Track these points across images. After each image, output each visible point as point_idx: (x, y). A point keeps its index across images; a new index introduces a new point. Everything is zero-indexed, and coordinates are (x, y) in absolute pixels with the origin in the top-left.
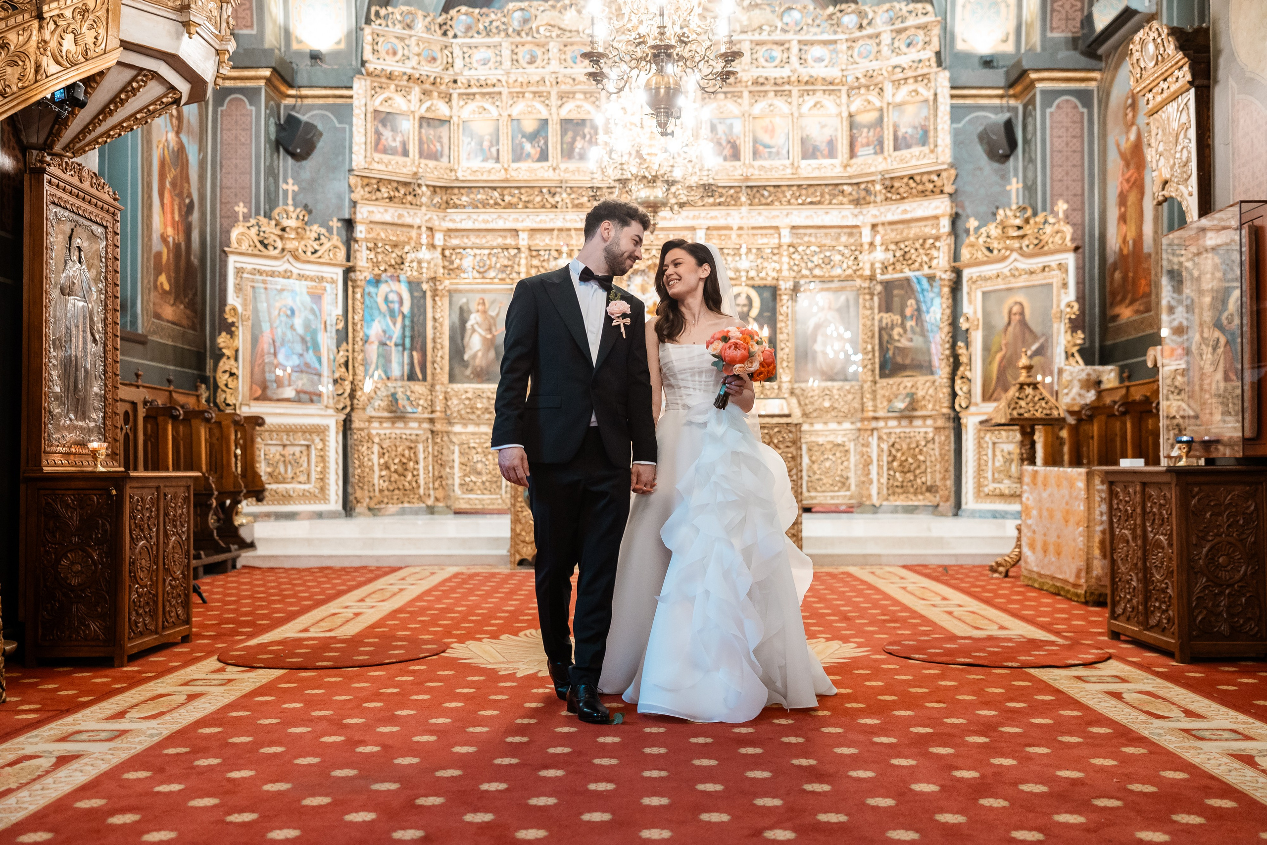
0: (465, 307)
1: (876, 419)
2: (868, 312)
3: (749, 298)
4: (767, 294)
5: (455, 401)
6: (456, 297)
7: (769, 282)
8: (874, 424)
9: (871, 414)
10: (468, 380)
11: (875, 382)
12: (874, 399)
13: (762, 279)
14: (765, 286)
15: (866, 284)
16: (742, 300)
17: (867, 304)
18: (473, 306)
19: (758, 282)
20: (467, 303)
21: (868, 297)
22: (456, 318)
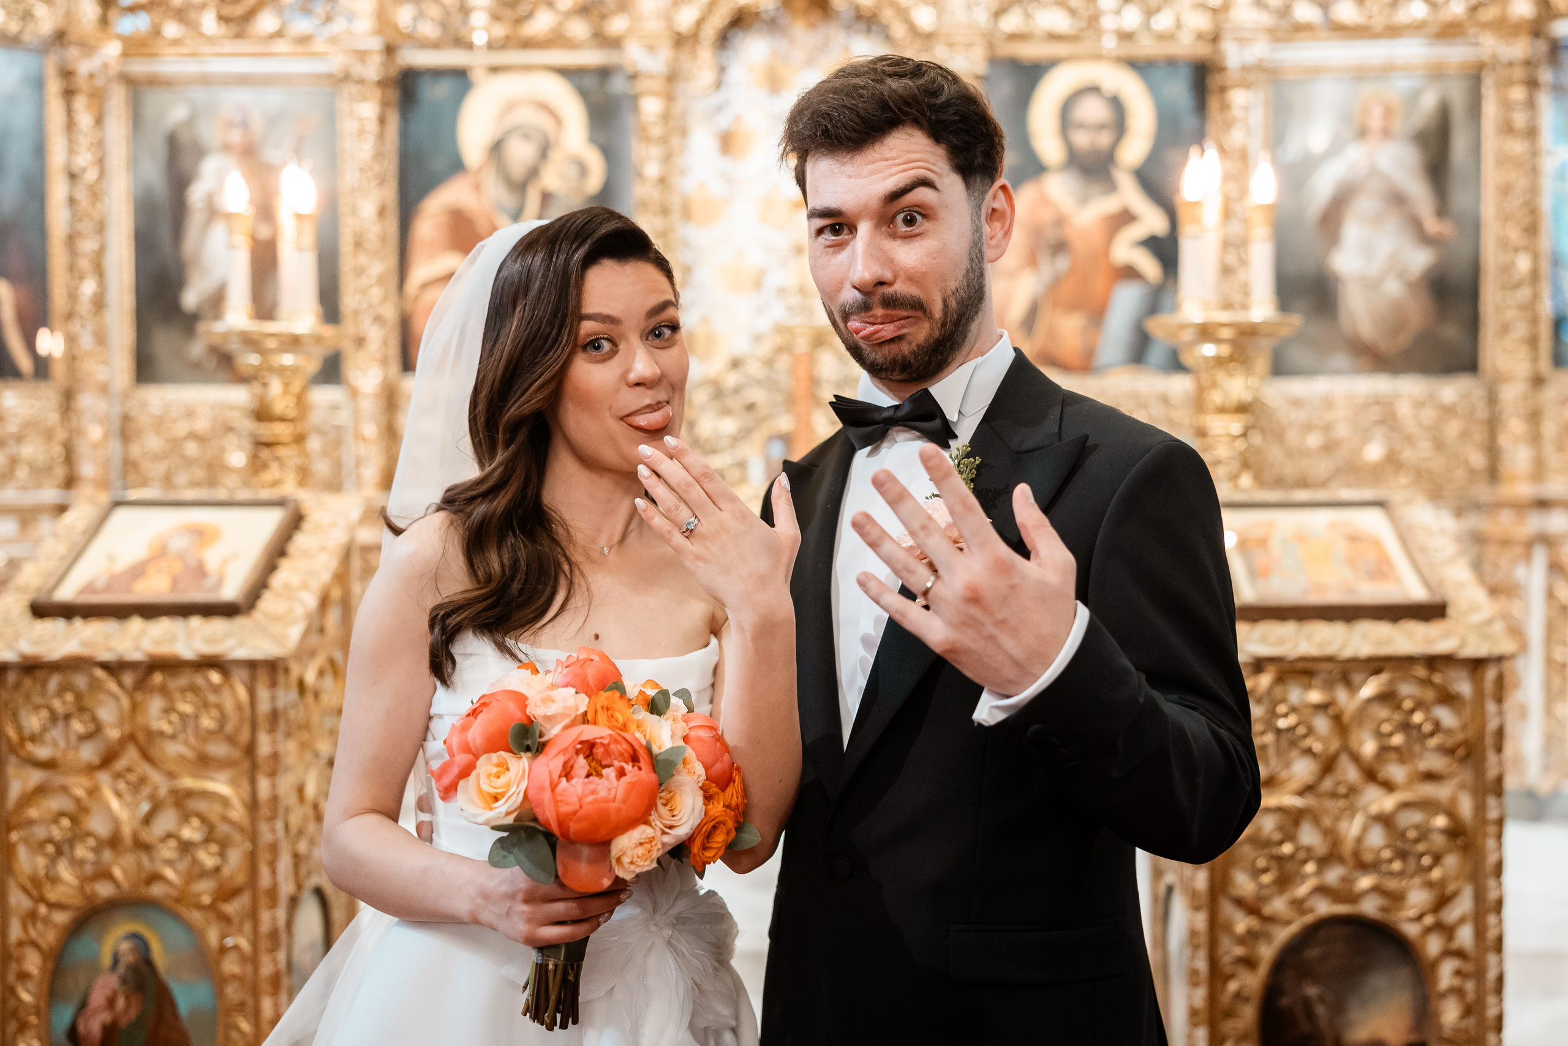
0: (184, 138)
1: (1543, 504)
2: (1518, 147)
3: (1117, 105)
4: (1179, 90)
5: (153, 442)
6: (153, 100)
7: (1186, 46)
8: (1535, 523)
9: (1524, 490)
10: (196, 373)
11: (1538, 381)
12: (1535, 439)
13: (1162, 37)
14: (1171, 62)
15: (1518, 49)
16: (1092, 110)
17: (1520, 119)
18: (209, 132)
19: (1146, 47)
20: (191, 121)
21: (1518, 94)
22: (154, 173)
